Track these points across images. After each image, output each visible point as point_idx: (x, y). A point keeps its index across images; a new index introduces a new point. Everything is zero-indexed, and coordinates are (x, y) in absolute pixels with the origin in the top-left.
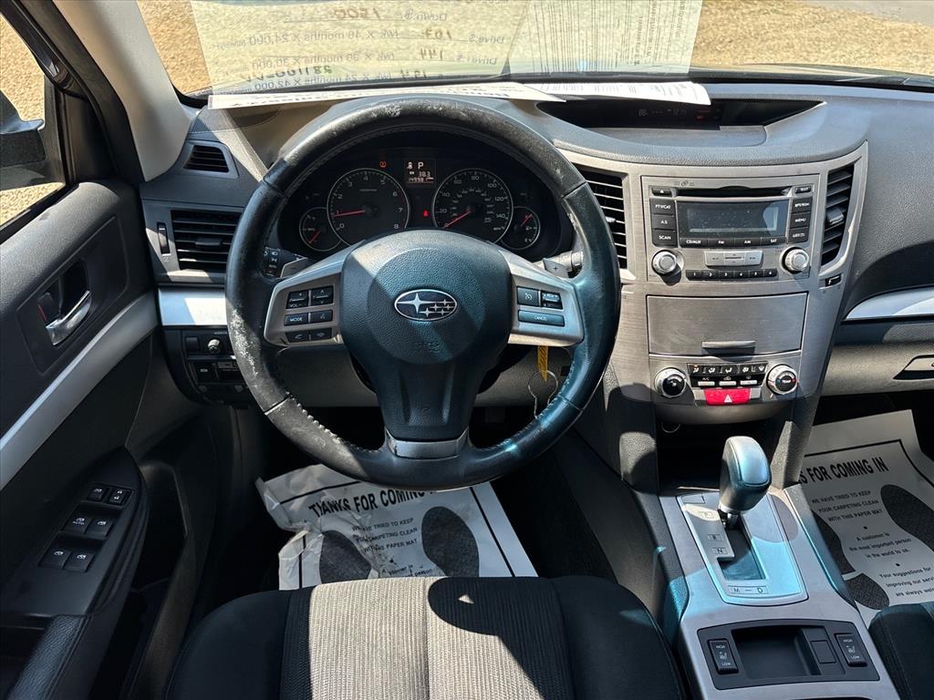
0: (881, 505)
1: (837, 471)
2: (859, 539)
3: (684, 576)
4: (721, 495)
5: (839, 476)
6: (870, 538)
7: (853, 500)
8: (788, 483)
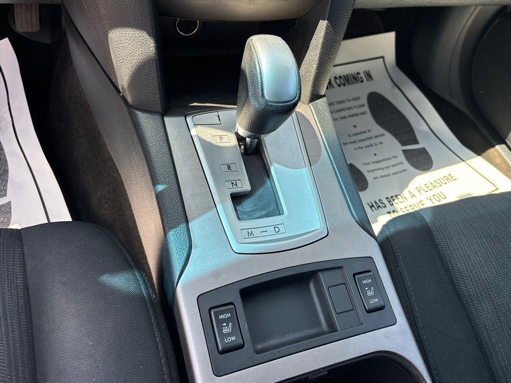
0: (366, 108)
1: (338, 82)
2: (349, 136)
3: (187, 222)
4: (239, 112)
5: (339, 86)
6: (357, 134)
7: (347, 105)
8: (315, 96)
